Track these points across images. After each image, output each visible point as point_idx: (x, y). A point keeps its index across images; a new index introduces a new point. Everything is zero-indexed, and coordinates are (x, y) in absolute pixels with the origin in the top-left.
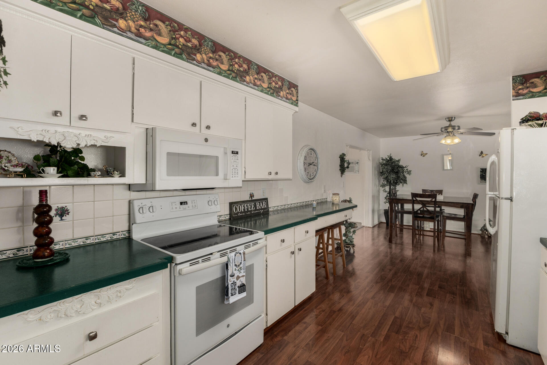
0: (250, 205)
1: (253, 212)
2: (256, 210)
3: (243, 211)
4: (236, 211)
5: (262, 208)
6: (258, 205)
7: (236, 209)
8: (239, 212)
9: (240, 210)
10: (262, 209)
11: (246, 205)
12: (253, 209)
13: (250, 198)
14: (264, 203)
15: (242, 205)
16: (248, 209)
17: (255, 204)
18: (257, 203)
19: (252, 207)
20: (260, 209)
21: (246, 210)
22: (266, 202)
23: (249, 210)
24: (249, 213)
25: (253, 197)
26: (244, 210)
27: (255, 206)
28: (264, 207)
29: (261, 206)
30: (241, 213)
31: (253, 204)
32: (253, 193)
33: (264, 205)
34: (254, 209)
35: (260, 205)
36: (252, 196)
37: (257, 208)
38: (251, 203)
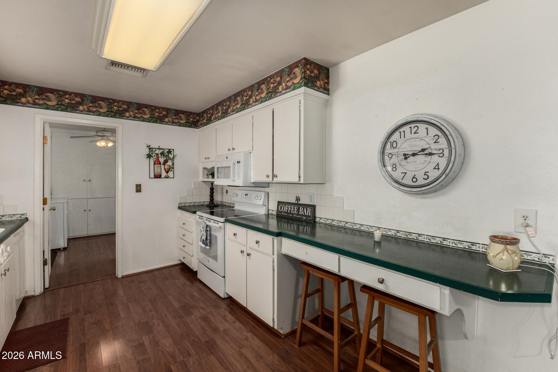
0: (293, 208)
1: (295, 215)
2: (298, 214)
3: (286, 211)
4: (281, 210)
5: (306, 214)
6: (301, 210)
7: (281, 208)
8: (283, 212)
9: (284, 210)
10: (304, 216)
11: (290, 207)
12: (295, 213)
13: (296, 201)
14: (309, 209)
15: (286, 206)
16: (290, 211)
17: (299, 208)
18: (301, 208)
19: (295, 211)
20: (302, 215)
21: (289, 212)
22: (311, 209)
23: (292, 212)
24: (291, 215)
25: (300, 201)
26: (288, 211)
27: (298, 210)
28: (308, 214)
29: (305, 213)
30: (285, 212)
31: (296, 208)
32: (299, 197)
33: (309, 212)
34: (297, 213)
35: (303, 211)
36: (298, 199)
37: (300, 213)
38: (295, 206)
